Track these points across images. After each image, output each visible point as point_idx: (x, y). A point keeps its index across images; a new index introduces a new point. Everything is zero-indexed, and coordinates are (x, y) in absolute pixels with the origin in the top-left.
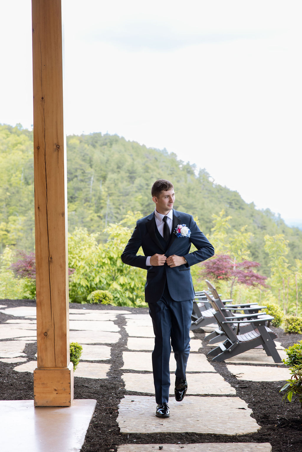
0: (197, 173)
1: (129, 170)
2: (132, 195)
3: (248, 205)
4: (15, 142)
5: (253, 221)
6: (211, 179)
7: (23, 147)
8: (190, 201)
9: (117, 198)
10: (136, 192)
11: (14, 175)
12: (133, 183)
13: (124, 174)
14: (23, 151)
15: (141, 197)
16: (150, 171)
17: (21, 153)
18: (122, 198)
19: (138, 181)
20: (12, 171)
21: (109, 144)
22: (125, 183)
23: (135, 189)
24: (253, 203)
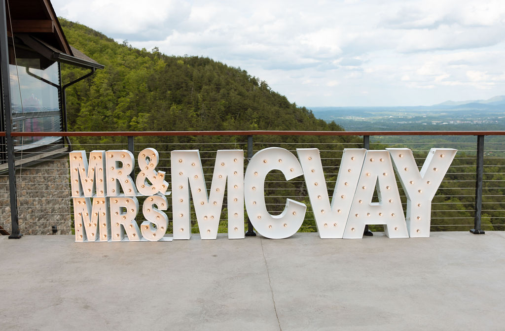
0: (259, 84)
1: (216, 83)
2: (218, 101)
3: (291, 105)
4: (141, 61)
5: (295, 115)
6: (268, 88)
7: (147, 65)
8: (256, 105)
9: (208, 102)
10: (221, 98)
11: (141, 85)
12: (219, 92)
13: (213, 86)
14: (147, 68)
15: (224, 102)
16: (230, 84)
17: (146, 69)
18: (212, 102)
19: (222, 91)
20: (140, 82)
21: (203, 64)
22: (214, 93)
23: (220, 96)
24: (294, 103)
